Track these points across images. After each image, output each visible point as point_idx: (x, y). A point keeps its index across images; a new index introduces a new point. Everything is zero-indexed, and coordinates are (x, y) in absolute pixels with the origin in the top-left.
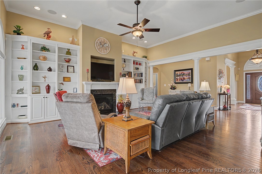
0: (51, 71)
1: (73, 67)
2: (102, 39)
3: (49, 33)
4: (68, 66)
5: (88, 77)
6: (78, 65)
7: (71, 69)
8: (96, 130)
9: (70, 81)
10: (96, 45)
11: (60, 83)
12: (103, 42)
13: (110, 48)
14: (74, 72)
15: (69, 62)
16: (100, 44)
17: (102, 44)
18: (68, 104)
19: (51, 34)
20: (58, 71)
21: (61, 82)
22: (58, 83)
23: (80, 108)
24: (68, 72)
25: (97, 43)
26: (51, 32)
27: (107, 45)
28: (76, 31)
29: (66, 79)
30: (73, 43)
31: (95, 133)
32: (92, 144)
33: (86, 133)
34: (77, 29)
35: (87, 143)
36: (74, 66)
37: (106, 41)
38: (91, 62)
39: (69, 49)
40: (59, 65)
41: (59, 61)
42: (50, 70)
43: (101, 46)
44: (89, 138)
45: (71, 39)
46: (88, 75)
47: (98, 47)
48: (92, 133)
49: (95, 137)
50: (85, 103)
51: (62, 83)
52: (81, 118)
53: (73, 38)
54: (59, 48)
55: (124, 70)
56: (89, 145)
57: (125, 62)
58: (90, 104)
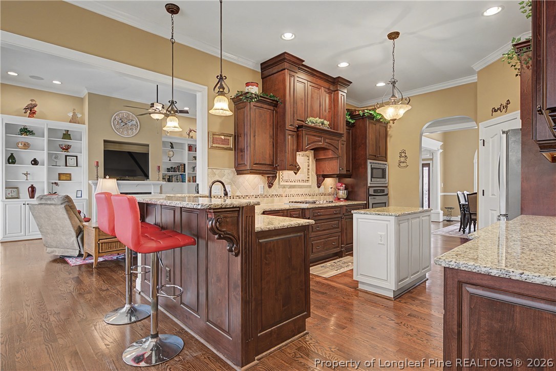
0: (37, 165)
1: (75, 158)
2: (124, 113)
3: (34, 108)
4: (66, 156)
5: (97, 174)
6: (82, 154)
7: (72, 161)
8: (74, 234)
9: (70, 180)
10: (112, 123)
11: (53, 183)
12: (126, 118)
13: (139, 127)
14: (77, 166)
15: (67, 149)
16: (120, 121)
17: (124, 122)
18: (42, 206)
19: (35, 109)
20: (49, 164)
21: (54, 181)
22: (48, 183)
23: (53, 210)
24: (66, 166)
25: (114, 120)
26: (36, 106)
27: (134, 122)
28: (81, 100)
29: (63, 177)
30: (74, 120)
31: (73, 237)
32: (71, 250)
33: (64, 238)
34: (82, 97)
35: (66, 250)
36: (77, 157)
37: (132, 116)
38: (104, 150)
39: (68, 131)
40: (50, 155)
41: (49, 149)
42: (35, 162)
43: (122, 124)
44: (68, 244)
45: (71, 114)
46: (97, 170)
47: (118, 126)
48: (70, 238)
49: (73, 241)
50: (59, 205)
51: (55, 183)
52: (56, 221)
53: (74, 113)
54: (49, 130)
55: (170, 160)
56: (68, 252)
57: (172, 147)
58: (63, 206)
